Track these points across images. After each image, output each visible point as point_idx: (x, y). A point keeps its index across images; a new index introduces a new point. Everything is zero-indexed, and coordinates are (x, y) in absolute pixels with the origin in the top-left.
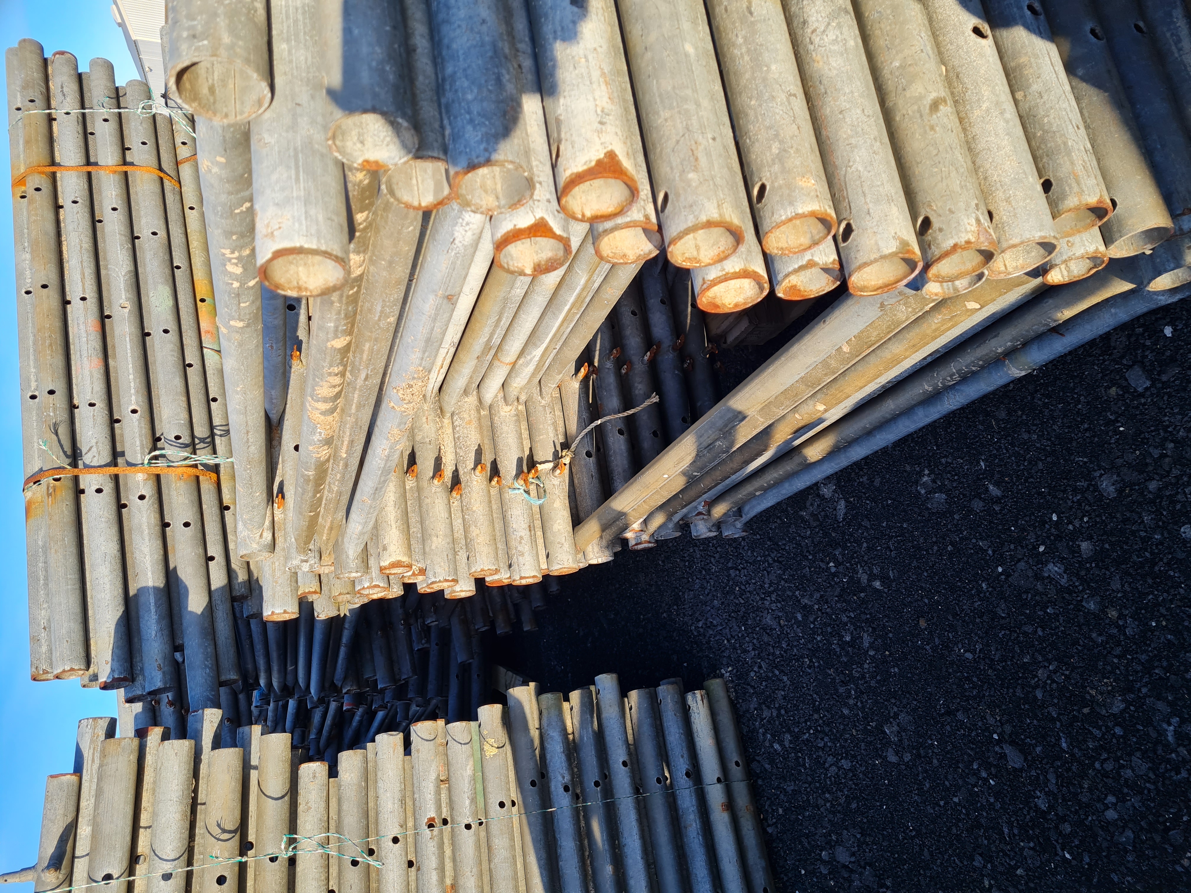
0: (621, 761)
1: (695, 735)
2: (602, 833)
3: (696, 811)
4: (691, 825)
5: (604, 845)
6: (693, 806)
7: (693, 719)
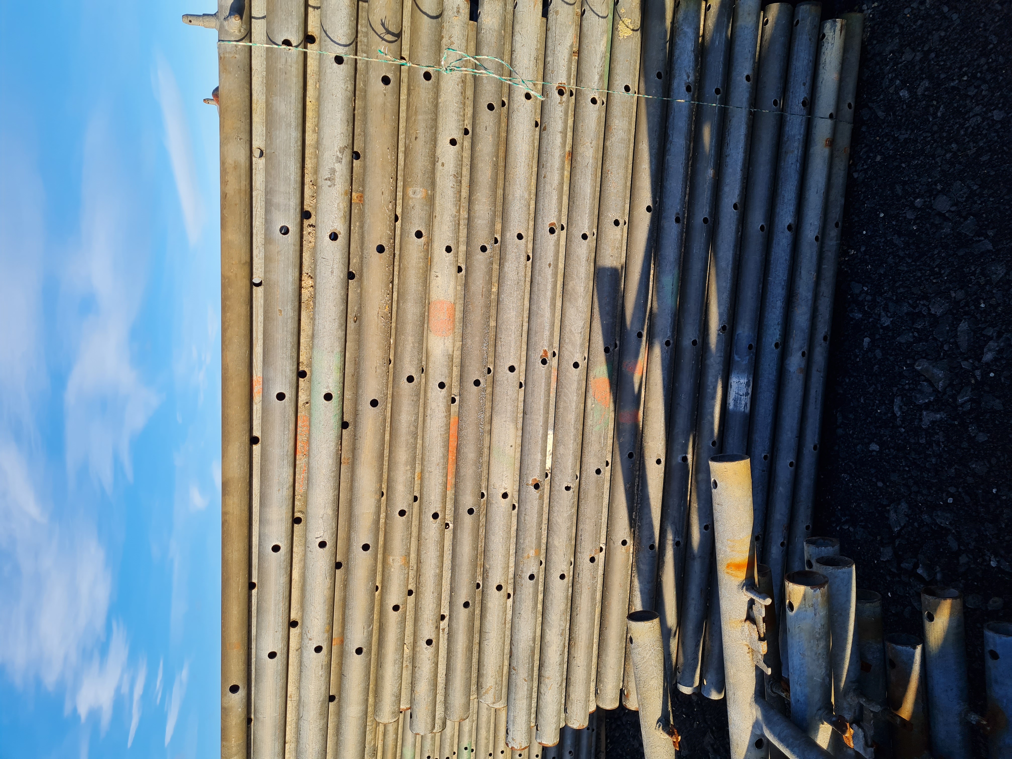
0: (746, 74)
1: (821, 67)
2: (711, 139)
3: (801, 140)
4: (793, 151)
5: (710, 150)
6: (800, 134)
7: (824, 49)
